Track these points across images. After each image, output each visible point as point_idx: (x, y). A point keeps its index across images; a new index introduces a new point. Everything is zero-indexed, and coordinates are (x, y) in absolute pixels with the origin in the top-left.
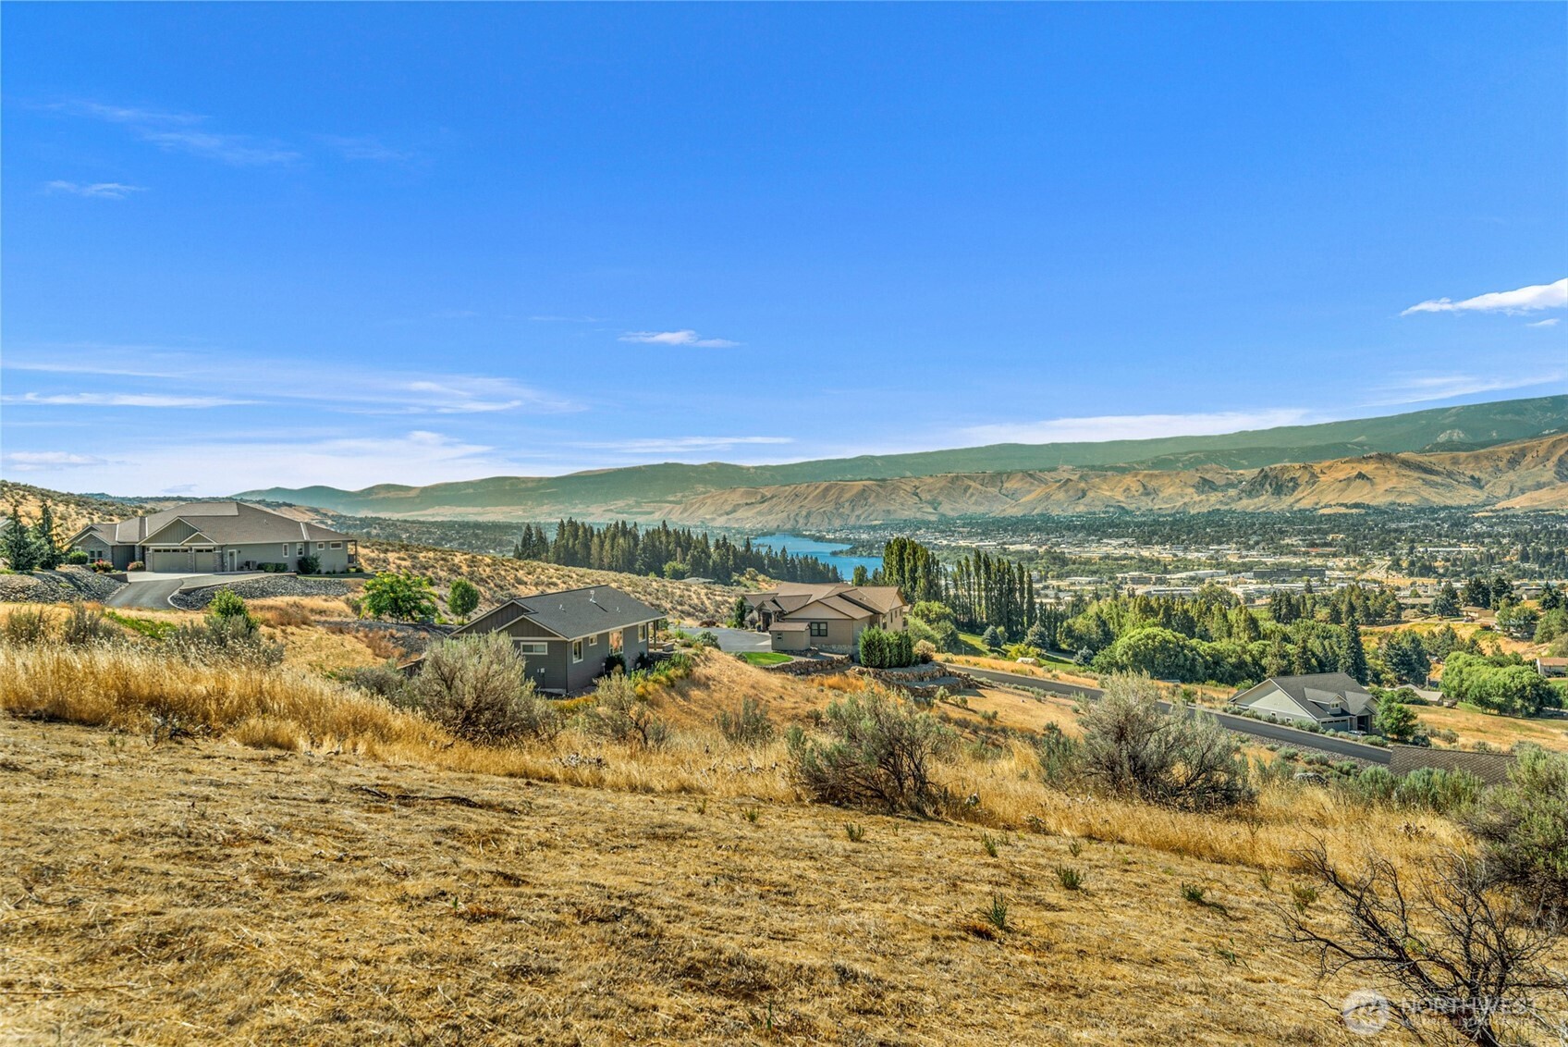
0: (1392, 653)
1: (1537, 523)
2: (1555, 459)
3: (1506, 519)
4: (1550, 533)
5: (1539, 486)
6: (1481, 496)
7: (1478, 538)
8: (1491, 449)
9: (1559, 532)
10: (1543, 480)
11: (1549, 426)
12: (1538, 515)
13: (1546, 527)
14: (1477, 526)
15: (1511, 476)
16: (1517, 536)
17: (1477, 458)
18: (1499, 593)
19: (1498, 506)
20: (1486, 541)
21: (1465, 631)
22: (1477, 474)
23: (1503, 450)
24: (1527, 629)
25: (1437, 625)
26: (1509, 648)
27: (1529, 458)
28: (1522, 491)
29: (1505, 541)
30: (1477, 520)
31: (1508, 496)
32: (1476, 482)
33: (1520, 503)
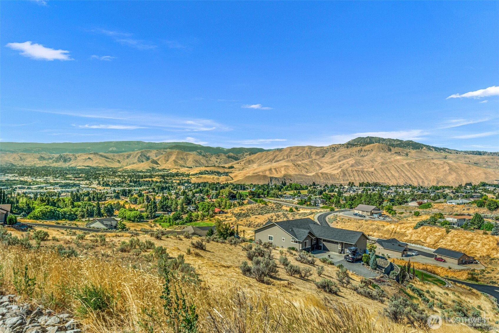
0: (106, 209)
1: (133, 173)
2: (137, 157)
3: (126, 172)
4: (136, 175)
5: (134, 163)
6: (120, 165)
7: (119, 176)
8: (122, 153)
9: (138, 175)
10: (134, 162)
11: (136, 148)
12: (133, 171)
13: (135, 174)
14: (119, 173)
15: (127, 160)
16: (129, 176)
17: (119, 155)
18: (129, 193)
19: (124, 168)
20: (122, 177)
21: (122, 203)
22: (119, 160)
23: (126, 154)
24: (135, 201)
25: (115, 201)
26: (133, 206)
27: (131, 156)
28: (130, 164)
29: (126, 177)
30: (119, 171)
31: (126, 166)
32: (119, 162)
33: (129, 168)
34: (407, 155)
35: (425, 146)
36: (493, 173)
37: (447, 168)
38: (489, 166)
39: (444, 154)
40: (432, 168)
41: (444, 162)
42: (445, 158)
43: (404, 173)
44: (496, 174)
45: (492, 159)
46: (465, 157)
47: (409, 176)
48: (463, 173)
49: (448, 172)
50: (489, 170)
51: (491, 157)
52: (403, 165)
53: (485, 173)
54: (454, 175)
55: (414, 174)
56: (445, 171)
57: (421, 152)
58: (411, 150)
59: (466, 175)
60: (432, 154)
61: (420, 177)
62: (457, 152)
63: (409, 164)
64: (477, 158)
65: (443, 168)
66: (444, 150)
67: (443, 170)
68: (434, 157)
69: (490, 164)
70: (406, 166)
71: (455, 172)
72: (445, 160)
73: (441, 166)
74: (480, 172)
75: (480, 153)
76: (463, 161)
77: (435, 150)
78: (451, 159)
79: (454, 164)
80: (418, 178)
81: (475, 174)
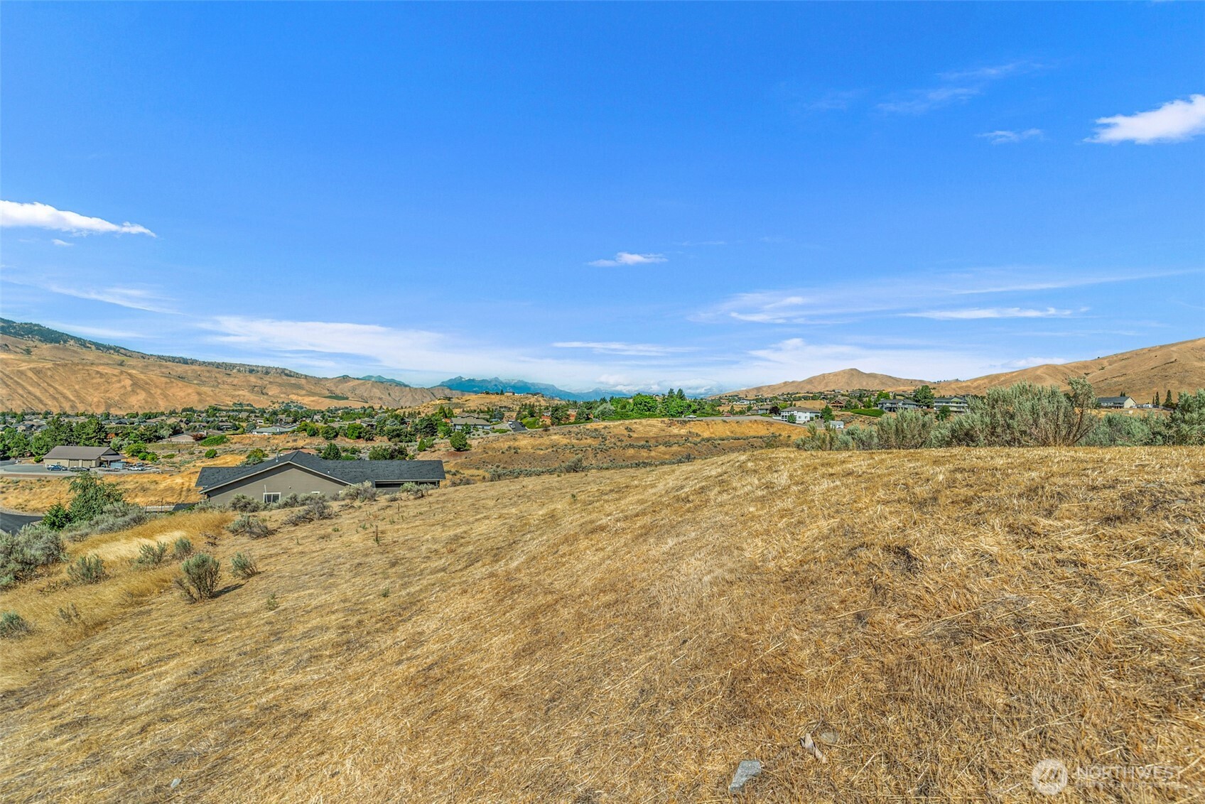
34: (28, 352)
35: (73, 338)
36: (211, 393)
37: (128, 382)
38: (203, 383)
39: (116, 357)
40: (95, 381)
41: (122, 373)
42: (121, 364)
43: (24, 388)
44: (215, 394)
45: (208, 371)
46: (160, 366)
47: (38, 394)
48: (159, 391)
49: (129, 389)
50: (204, 389)
51: (203, 368)
52: (22, 373)
53: (199, 394)
54: (142, 395)
55: (51, 390)
56: (124, 387)
57: (65, 349)
58: (39, 344)
59: (166, 396)
60: (91, 356)
61: (66, 398)
62: (143, 357)
63: (37, 372)
64: (181, 369)
65: (119, 381)
66: (117, 350)
67: (118, 385)
68: (97, 361)
69: (204, 379)
70: (30, 374)
71: (144, 390)
72: (123, 369)
73: (115, 379)
74: (190, 391)
75: (185, 362)
76: (158, 372)
77: (98, 349)
78: (134, 368)
79: (142, 376)
80: (62, 400)
81: (182, 394)
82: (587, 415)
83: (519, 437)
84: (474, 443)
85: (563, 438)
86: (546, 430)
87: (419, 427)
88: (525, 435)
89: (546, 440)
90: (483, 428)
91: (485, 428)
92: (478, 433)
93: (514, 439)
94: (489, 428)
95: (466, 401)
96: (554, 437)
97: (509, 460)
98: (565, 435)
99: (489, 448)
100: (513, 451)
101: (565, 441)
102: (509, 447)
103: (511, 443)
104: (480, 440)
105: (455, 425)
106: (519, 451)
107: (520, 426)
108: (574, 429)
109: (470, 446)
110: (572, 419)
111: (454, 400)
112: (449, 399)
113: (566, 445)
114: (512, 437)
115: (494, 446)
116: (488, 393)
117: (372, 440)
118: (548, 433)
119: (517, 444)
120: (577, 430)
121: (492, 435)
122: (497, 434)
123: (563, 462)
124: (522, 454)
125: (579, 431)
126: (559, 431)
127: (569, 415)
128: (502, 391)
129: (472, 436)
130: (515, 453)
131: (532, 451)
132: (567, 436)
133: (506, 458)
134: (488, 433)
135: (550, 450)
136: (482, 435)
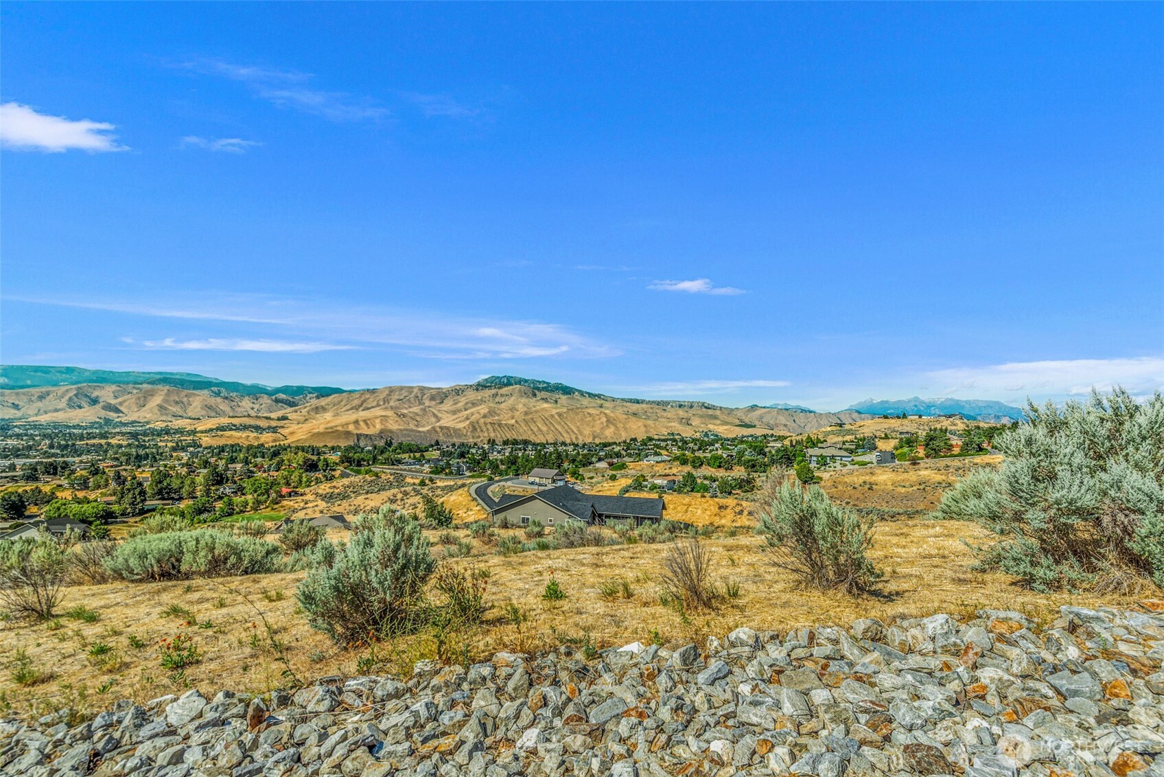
0: (5, 503)
1: (55, 429)
2: (67, 397)
3: (35, 427)
4: (65, 435)
5: (56, 410)
6: (19, 414)
7: (18, 436)
8: (26, 390)
9: (70, 434)
10: (59, 407)
11: (62, 381)
12: (56, 425)
13: (61, 431)
14: (16, 430)
15: (39, 404)
16: (45, 436)
17: (17, 394)
18: (63, 468)
19: (29, 420)
20: (25, 438)
21: (46, 489)
22: (16, 402)
23: (36, 391)
24: (84, 485)
25: (30, 487)
26: (80, 495)
27: (51, 396)
28: (46, 412)
29: (37, 438)
30: (16, 426)
31: (36, 415)
32: (16, 407)
33: (44, 419)
34: (556, 402)
35: (577, 390)
36: (653, 426)
37: (604, 419)
38: (648, 418)
39: (599, 402)
40: (587, 419)
41: (601, 412)
42: (601, 407)
43: (554, 426)
44: (656, 426)
45: (652, 408)
46: (623, 406)
47: (560, 430)
48: (622, 425)
49: (605, 424)
50: (650, 422)
51: (649, 406)
52: (552, 416)
53: (645, 426)
54: (612, 429)
55: (566, 427)
56: (602, 423)
57: (573, 398)
58: (561, 396)
59: (625, 429)
60: (586, 401)
61: (573, 432)
62: (614, 400)
63: (560, 415)
64: (635, 407)
65: (600, 419)
66: (599, 396)
67: (599, 422)
68: (589, 405)
69: (649, 414)
70: (556, 417)
71: (613, 425)
72: (602, 410)
73: (598, 417)
74: (640, 424)
75: (638, 402)
76: (621, 411)
77: (590, 396)
78: (607, 408)
79: (612, 415)
80: (571, 433)
81: (635, 427)
82: (978, 445)
83: (877, 471)
84: (826, 476)
85: (935, 474)
86: (914, 464)
87: (774, 458)
88: (886, 469)
89: (912, 476)
90: (841, 460)
91: (844, 459)
92: (835, 465)
93: (871, 473)
94: (850, 459)
95: (860, 427)
96: (923, 473)
97: (862, 497)
98: (939, 470)
99: (840, 482)
100: (868, 486)
101: (939, 478)
102: (865, 482)
103: (867, 478)
104: (832, 473)
105: (811, 456)
106: (874, 487)
107: (887, 458)
108: (956, 463)
109: (821, 479)
110: (956, 451)
111: (847, 427)
112: (841, 425)
113: (939, 483)
114: (869, 471)
115: (846, 480)
116: (886, 417)
117: (731, 469)
118: (917, 467)
119: (874, 479)
120: (959, 464)
121: (850, 467)
122: (857, 466)
123: (932, 503)
124: (877, 491)
125: (961, 466)
126: (932, 465)
127: (952, 445)
128: (904, 415)
129: (827, 468)
130: (869, 489)
131: (891, 488)
132: (943, 471)
133: (857, 494)
134: (845, 465)
135: (915, 488)
136: (839, 467)
